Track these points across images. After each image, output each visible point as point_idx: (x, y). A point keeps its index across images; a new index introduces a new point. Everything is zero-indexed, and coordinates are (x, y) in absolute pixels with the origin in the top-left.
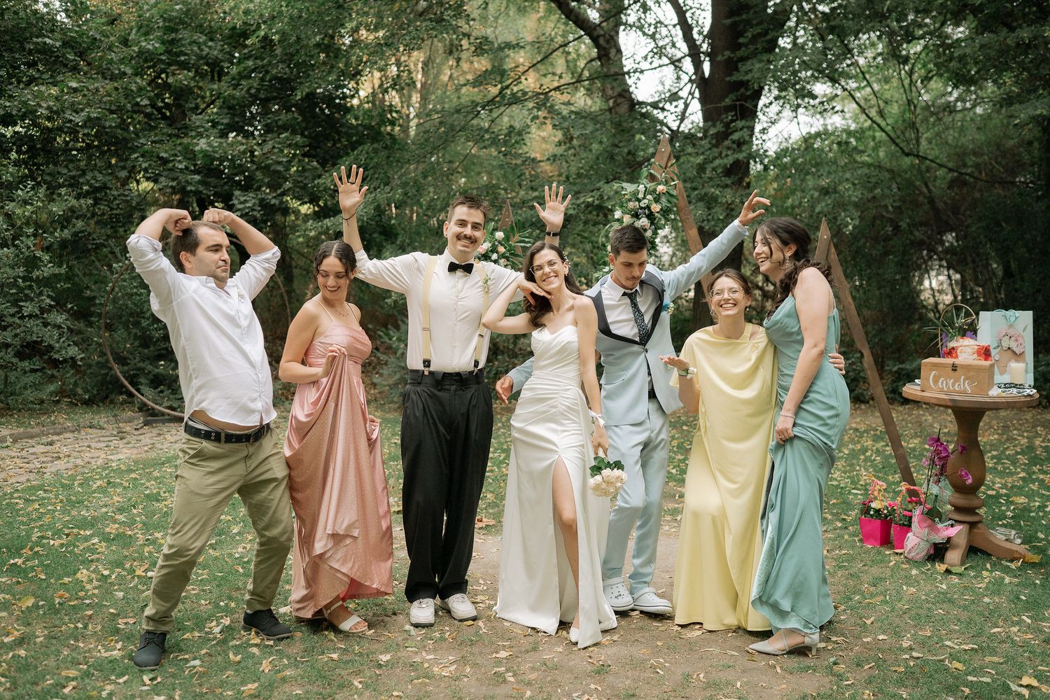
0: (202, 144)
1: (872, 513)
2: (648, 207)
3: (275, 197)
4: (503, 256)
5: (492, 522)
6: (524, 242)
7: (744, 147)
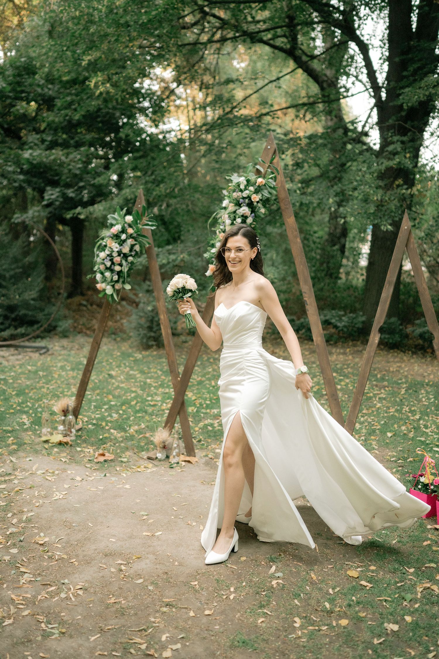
0: (26, 155)
1: (420, 487)
2: (249, 198)
3: (73, 192)
4: (131, 236)
5: (112, 457)
6: (147, 225)
7: (397, 156)
